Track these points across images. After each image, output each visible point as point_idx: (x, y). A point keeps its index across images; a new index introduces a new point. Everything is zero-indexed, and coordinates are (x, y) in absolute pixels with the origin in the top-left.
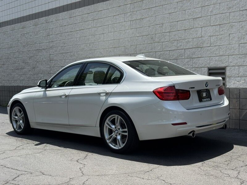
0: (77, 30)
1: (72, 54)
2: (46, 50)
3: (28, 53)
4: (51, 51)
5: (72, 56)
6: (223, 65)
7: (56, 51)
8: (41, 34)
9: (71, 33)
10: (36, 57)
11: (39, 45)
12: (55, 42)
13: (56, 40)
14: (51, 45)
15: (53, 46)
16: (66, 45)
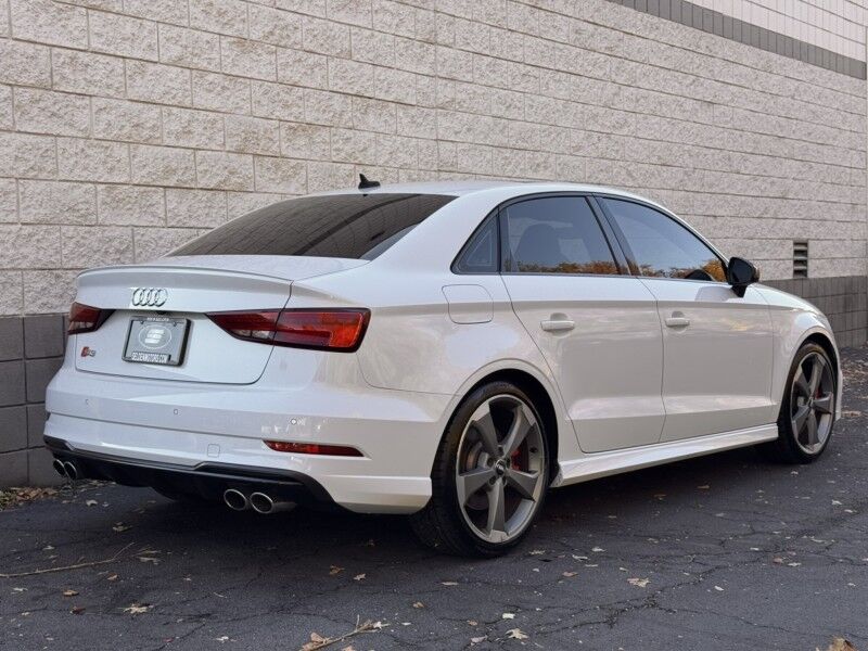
0: (559, 67)
1: (540, 158)
2: (413, 111)
3: (287, 97)
4: (443, 122)
5: (538, 165)
6: (805, 237)
7: (469, 130)
8: (388, 18)
9: (536, 72)
10: (349, 133)
11: (368, 69)
12: (465, 86)
13: (469, 77)
14: (446, 92)
15: (453, 100)
16: (513, 114)
